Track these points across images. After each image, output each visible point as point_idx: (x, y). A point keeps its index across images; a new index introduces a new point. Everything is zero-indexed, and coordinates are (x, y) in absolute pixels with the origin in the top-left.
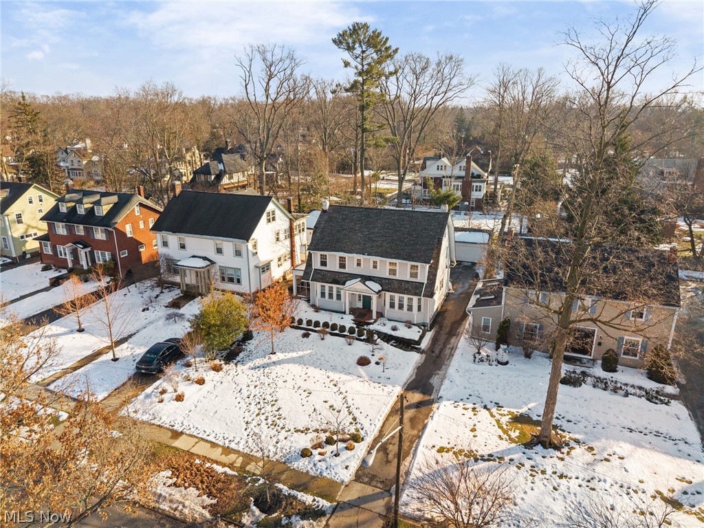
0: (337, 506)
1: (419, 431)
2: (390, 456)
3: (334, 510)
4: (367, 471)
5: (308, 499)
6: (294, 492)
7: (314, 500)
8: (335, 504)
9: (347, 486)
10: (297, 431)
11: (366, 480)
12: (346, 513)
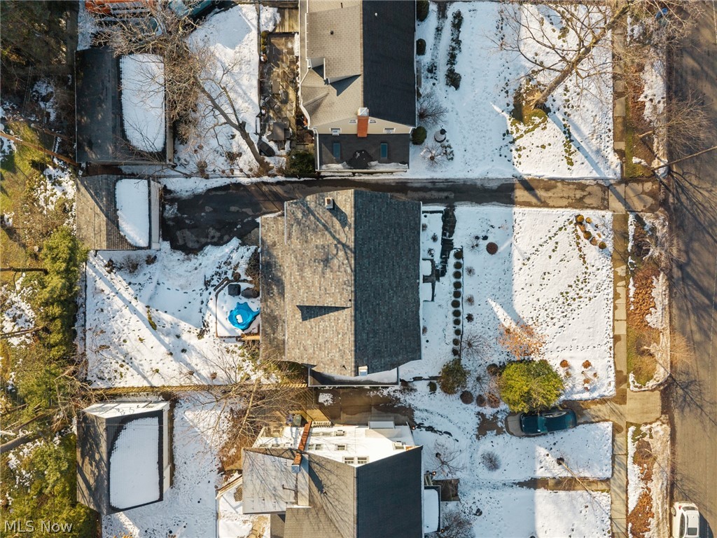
0: (630, 211)
1: (557, 182)
2: (585, 194)
3: (632, 212)
4: (600, 204)
5: (631, 230)
6: (631, 238)
7: (631, 225)
8: (628, 213)
9: (614, 212)
10: (585, 262)
11: (606, 202)
12: (631, 205)
